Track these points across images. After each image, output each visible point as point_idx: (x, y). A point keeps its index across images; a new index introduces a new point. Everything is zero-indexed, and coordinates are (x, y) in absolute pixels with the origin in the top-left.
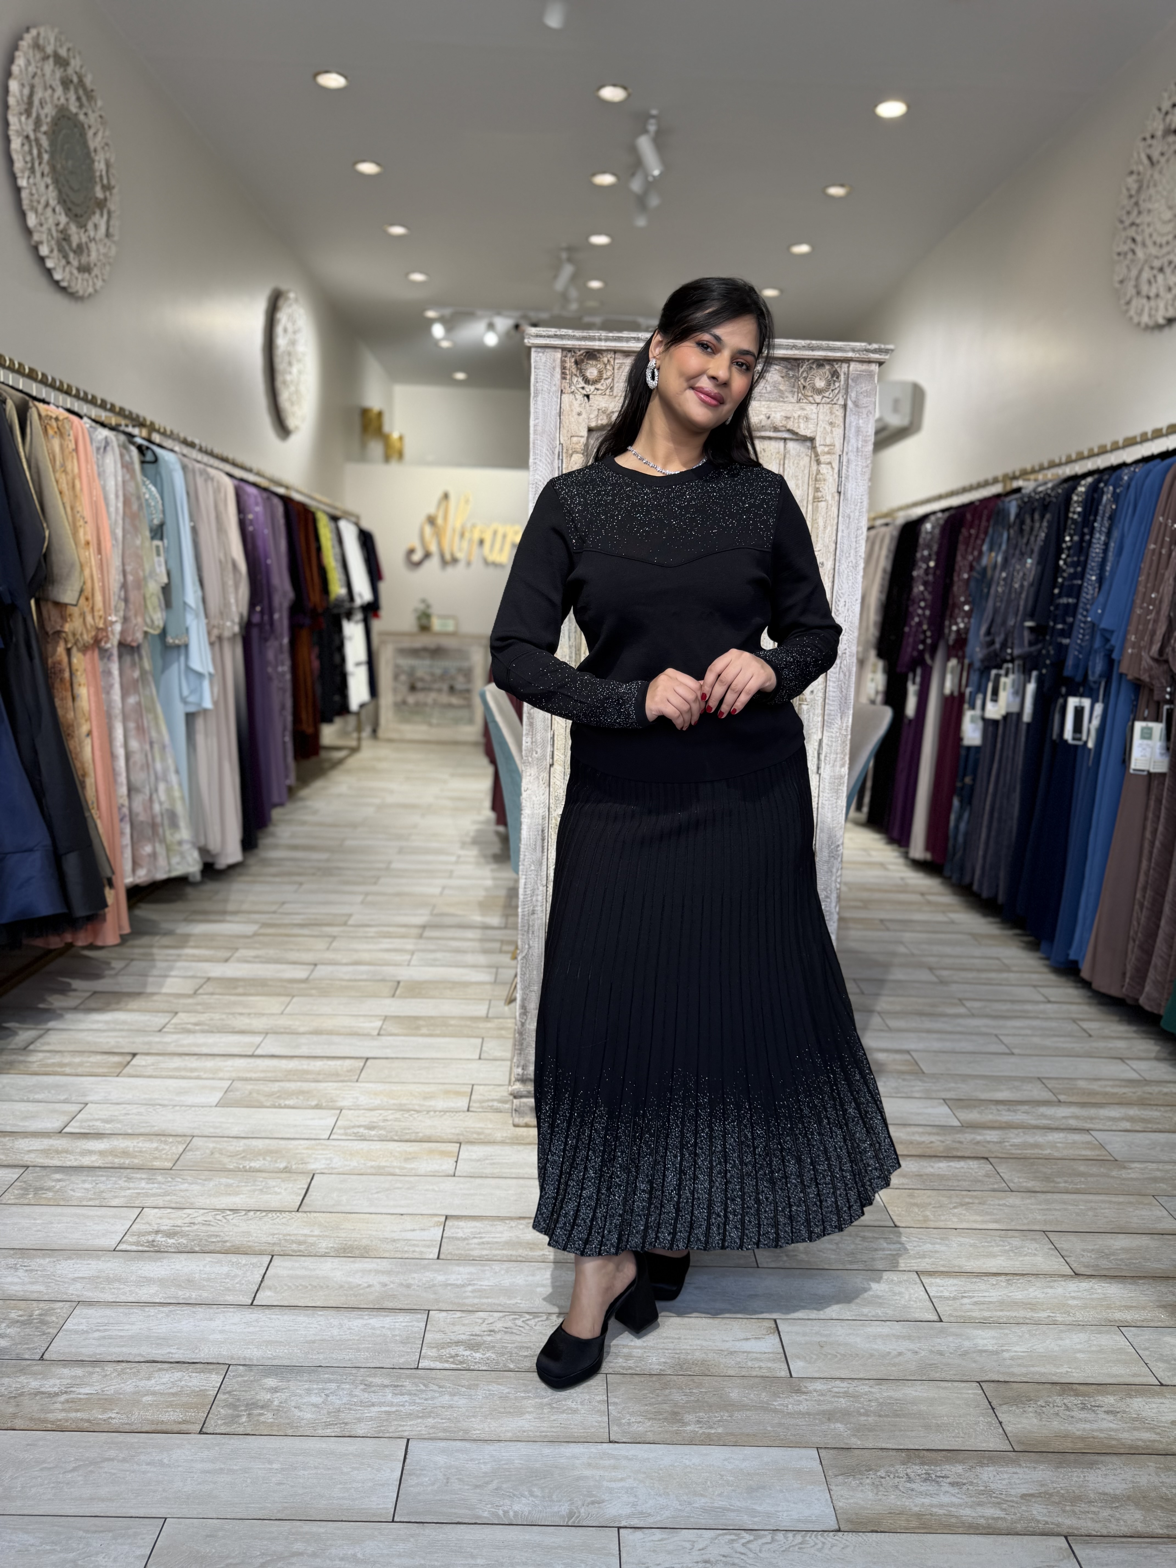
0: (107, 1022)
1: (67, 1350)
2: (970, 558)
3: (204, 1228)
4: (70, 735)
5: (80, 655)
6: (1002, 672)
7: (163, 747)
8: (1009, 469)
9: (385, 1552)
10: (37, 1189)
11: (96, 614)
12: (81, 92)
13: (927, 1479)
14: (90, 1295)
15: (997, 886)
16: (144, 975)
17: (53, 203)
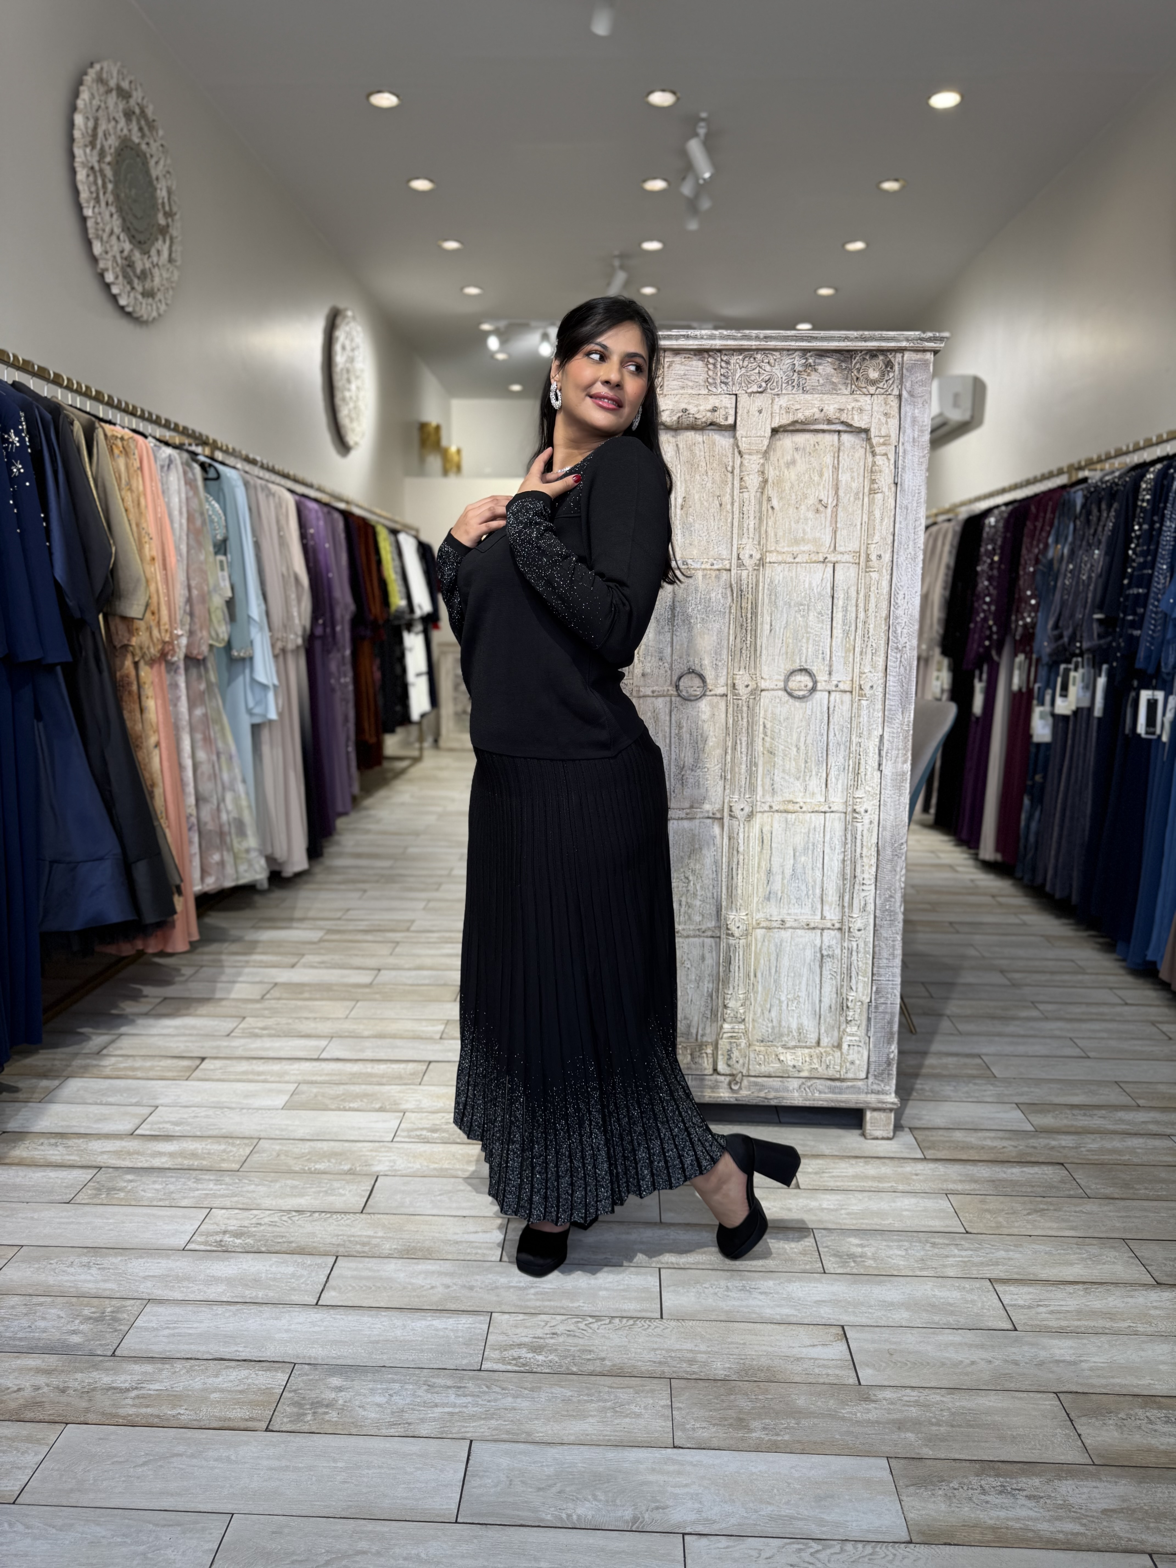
0: (176, 1027)
1: (137, 1347)
2: (1036, 551)
3: (270, 1229)
4: (139, 747)
5: (147, 668)
6: (1072, 666)
7: (230, 758)
8: (1074, 460)
9: (449, 1552)
10: (110, 1190)
11: (162, 627)
12: (143, 122)
13: (1003, 1491)
14: (160, 1293)
15: (1071, 886)
16: (213, 980)
17: (117, 230)
